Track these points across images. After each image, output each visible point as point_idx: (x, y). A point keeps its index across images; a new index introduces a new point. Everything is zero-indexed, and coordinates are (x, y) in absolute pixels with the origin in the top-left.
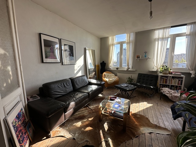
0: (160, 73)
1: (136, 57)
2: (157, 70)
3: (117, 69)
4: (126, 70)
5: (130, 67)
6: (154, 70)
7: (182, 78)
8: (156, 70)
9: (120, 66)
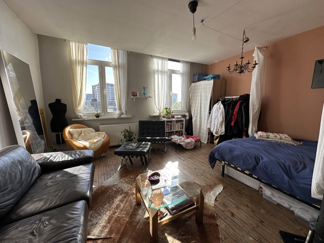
0: (164, 117)
1: (131, 94)
2: (160, 114)
3: (97, 116)
4: (116, 117)
5: (124, 111)
6: (155, 114)
7: (182, 121)
8: (158, 114)
9: (102, 111)
